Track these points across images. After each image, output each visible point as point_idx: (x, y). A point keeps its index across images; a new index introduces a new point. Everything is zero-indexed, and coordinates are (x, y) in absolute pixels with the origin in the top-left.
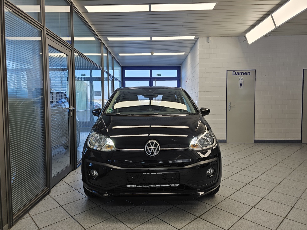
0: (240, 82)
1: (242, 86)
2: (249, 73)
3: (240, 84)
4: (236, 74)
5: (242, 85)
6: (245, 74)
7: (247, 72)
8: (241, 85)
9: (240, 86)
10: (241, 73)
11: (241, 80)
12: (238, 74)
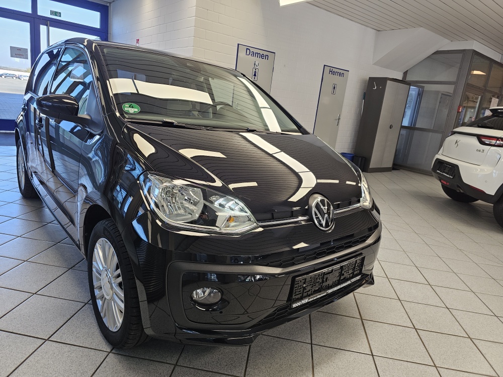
0: (254, 70)
1: (256, 77)
2: (267, 57)
3: (253, 74)
4: (251, 53)
5: (257, 75)
6: (262, 56)
7: (265, 53)
8: (255, 75)
9: (253, 77)
10: (257, 54)
11: (256, 67)
12: (253, 54)
